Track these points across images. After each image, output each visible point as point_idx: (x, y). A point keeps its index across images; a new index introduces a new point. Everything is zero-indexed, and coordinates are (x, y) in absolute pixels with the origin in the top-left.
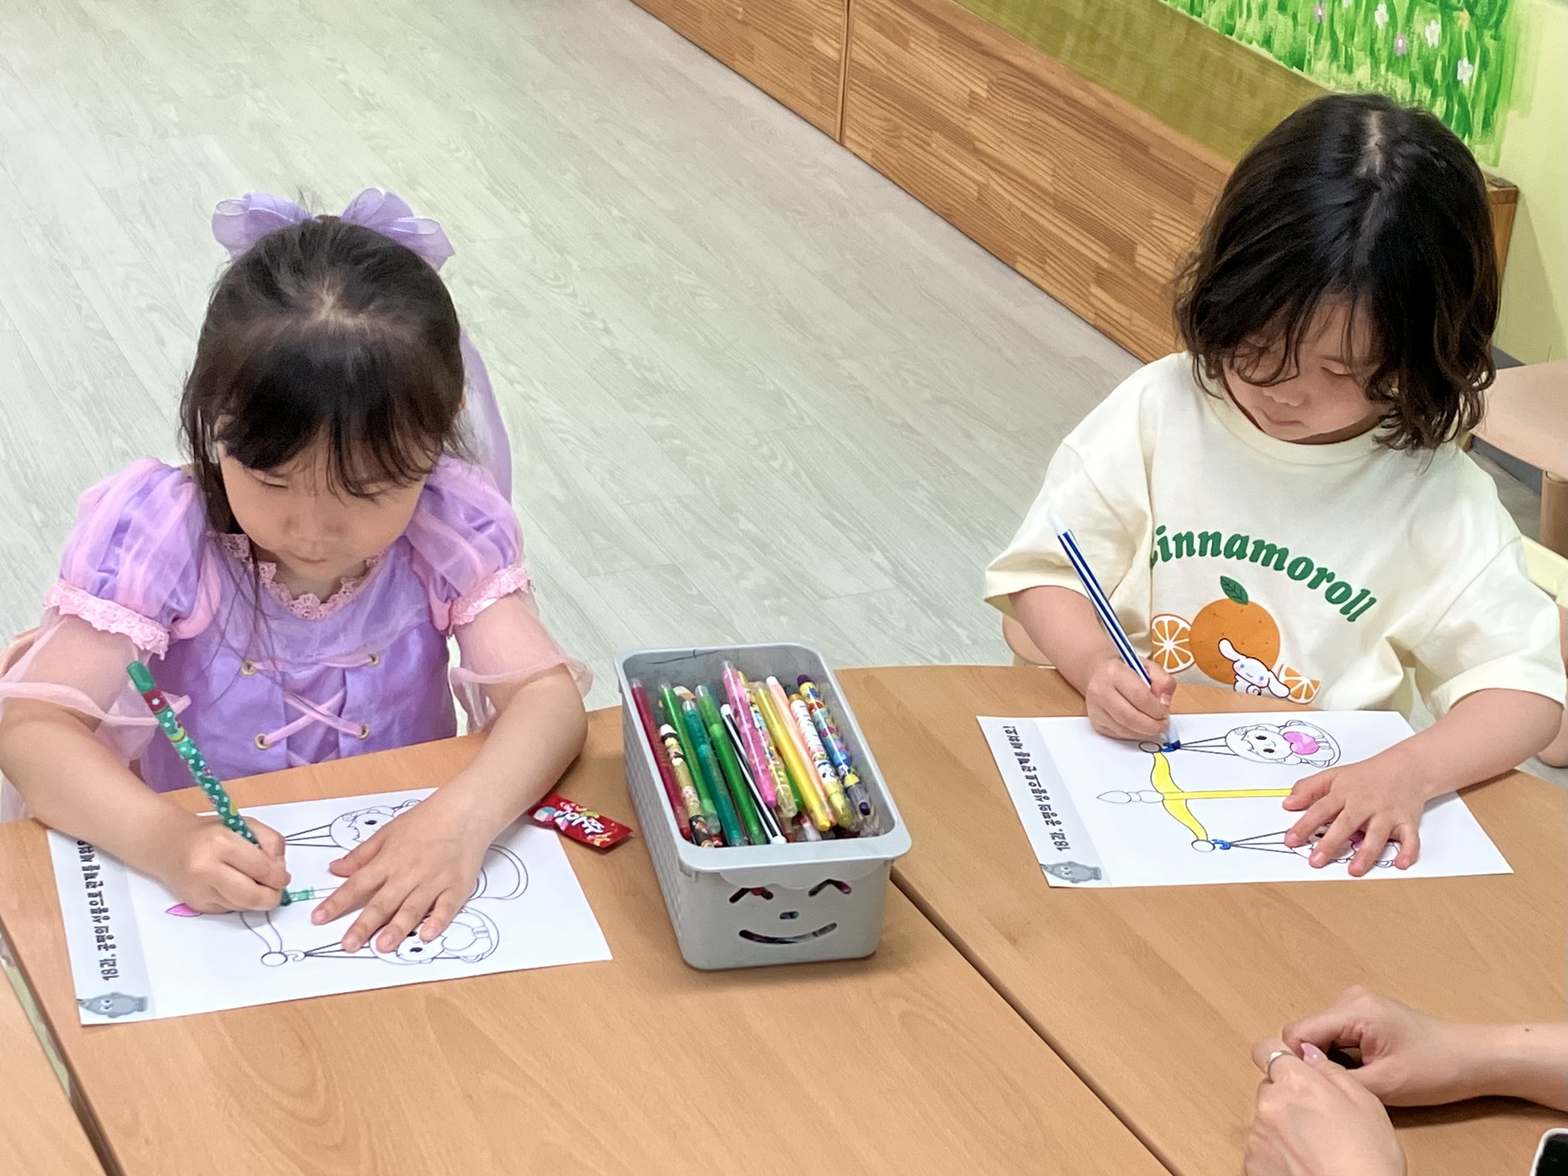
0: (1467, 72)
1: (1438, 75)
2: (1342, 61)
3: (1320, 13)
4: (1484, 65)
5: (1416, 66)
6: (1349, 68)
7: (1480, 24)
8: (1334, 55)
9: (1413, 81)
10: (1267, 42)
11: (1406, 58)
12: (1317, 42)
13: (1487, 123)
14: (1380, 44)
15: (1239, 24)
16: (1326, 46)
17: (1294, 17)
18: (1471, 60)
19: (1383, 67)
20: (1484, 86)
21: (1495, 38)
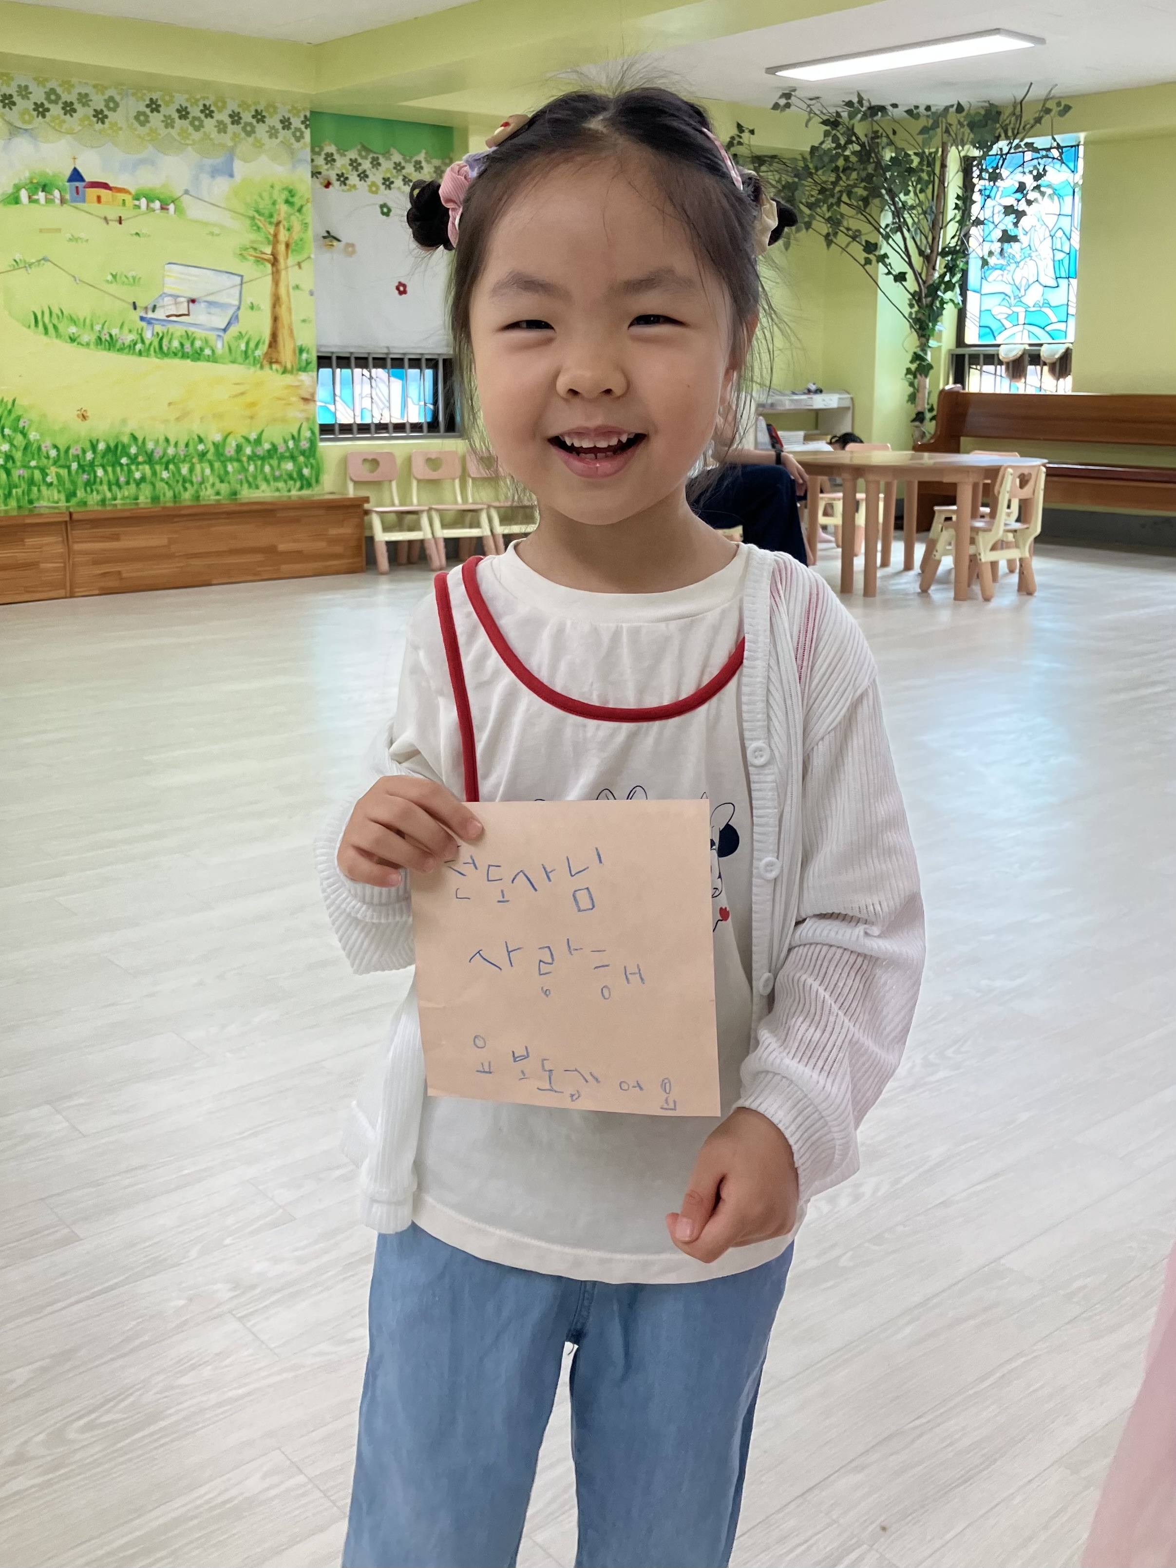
0: (306, 472)
1: (295, 475)
2: (254, 486)
3: (240, 477)
4: (312, 467)
5: (285, 477)
6: (257, 487)
7: (307, 457)
8: (250, 486)
9: (285, 482)
10: (218, 493)
11: (281, 475)
12: (241, 485)
13: (317, 481)
14: (269, 476)
15: (202, 494)
16: (246, 486)
17: (229, 482)
18: (307, 467)
19: (272, 483)
20: (314, 473)
21: (314, 459)
